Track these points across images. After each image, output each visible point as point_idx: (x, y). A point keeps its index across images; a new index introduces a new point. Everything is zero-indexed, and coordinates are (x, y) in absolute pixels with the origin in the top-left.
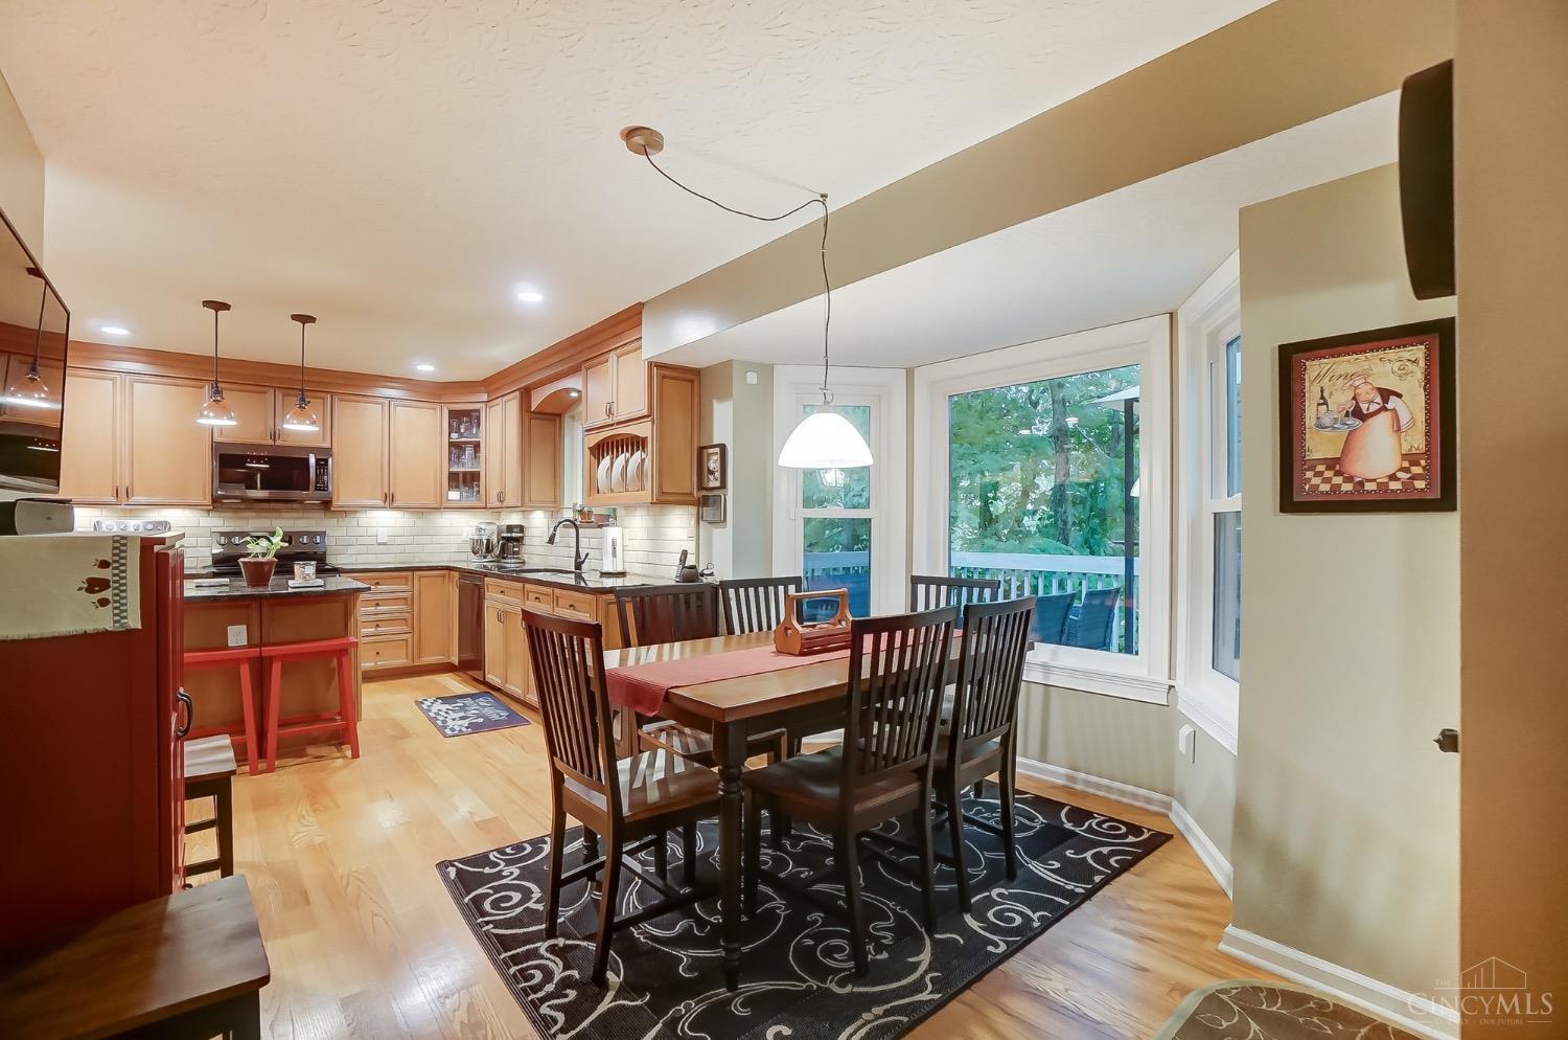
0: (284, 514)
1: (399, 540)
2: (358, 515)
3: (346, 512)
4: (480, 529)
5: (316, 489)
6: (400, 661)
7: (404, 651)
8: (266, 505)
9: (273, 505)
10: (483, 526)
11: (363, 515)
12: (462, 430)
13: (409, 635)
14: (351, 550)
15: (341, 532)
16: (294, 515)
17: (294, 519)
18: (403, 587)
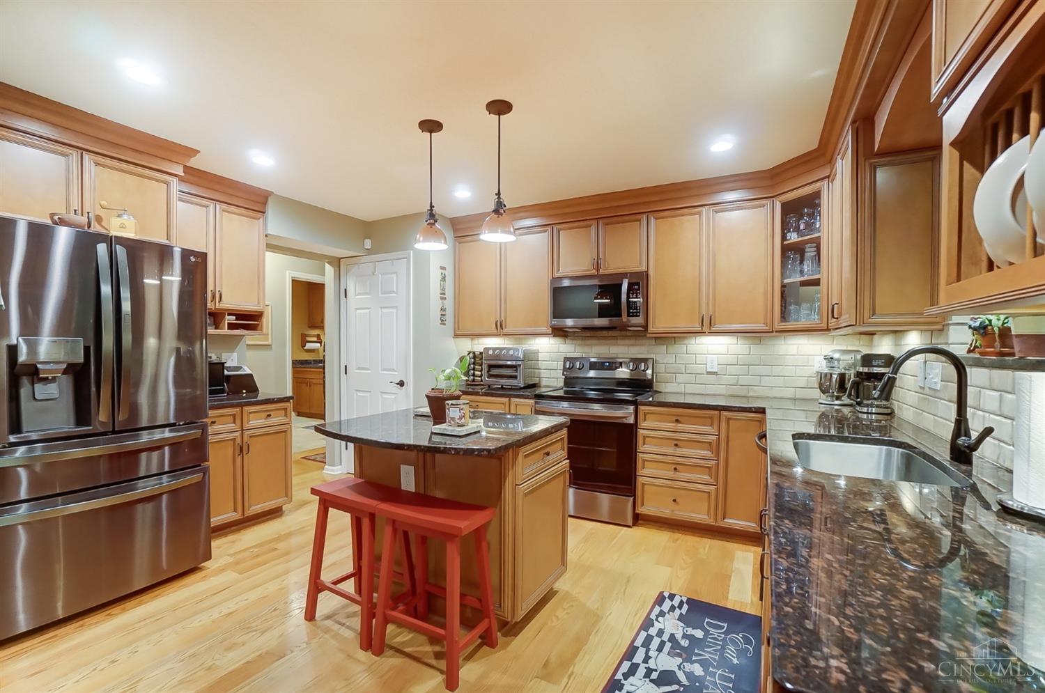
0: (619, 342)
1: (731, 369)
2: (686, 341)
3: (669, 338)
4: (830, 359)
5: (629, 316)
6: (701, 515)
7: (706, 505)
8: (605, 333)
9: (611, 333)
10: (836, 356)
11: (693, 341)
12: (802, 227)
13: (712, 488)
14: (680, 378)
15: (670, 359)
16: (627, 342)
17: (628, 345)
18: (708, 429)
